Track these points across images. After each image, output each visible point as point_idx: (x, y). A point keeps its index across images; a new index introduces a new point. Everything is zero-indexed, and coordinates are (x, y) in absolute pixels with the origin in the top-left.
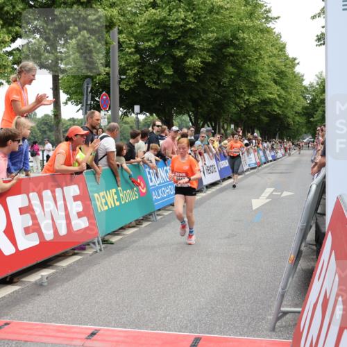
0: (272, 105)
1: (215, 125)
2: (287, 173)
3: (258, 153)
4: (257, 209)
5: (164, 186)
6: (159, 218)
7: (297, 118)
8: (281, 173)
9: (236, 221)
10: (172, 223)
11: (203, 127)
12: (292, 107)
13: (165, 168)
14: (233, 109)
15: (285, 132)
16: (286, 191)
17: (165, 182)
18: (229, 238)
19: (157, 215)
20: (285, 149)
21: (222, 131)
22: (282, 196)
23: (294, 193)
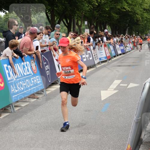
0: (122, 3)
1: (70, 21)
2: (133, 66)
3: (109, 48)
4: (105, 100)
6: (16, 109)
7: (146, 15)
8: (129, 66)
9: (86, 111)
10: (29, 114)
11: (59, 23)
12: (141, 5)
13: (22, 63)
14: (87, 7)
15: (134, 28)
16: (131, 83)
17: (22, 77)
18: (78, 126)
19: (15, 106)
21: (77, 27)
22: (128, 88)
23: (138, 85)
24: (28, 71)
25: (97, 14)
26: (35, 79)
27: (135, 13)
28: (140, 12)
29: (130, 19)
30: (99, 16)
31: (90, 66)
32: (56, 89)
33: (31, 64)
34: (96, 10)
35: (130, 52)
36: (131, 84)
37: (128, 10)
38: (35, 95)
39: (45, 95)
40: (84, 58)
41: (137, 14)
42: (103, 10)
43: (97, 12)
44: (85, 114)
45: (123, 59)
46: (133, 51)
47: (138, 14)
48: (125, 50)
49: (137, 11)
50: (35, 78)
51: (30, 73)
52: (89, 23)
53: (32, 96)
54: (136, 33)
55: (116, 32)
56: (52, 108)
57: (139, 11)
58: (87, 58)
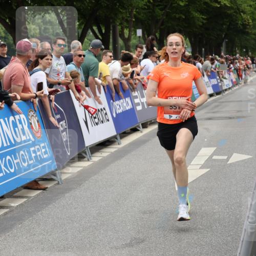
2: (238, 117)
5: (9, 153)
6: (1, 212)
8: (230, 118)
9: (145, 213)
10: (26, 223)
13: (12, 118)
16: (235, 153)
17: (12, 145)
18: (130, 245)
20: (238, 71)
21: (121, 42)
22: (228, 163)
23: (251, 157)
24: (24, 134)
25: (162, 15)
26: (38, 149)
27: (239, 11)
28: (249, 8)
29: (228, 24)
30: (165, 17)
31: (151, 121)
32: (81, 169)
33: (28, 119)
34: (159, 5)
35: (230, 91)
36: (235, 155)
37: (225, 4)
38: (39, 182)
39: (60, 183)
40: (138, 104)
41: (242, 12)
42: (173, 5)
43: (161, 10)
44: (143, 218)
45: (216, 104)
46: (237, 87)
47: (244, 13)
48: (221, 86)
49: (243, 6)
50: (38, 147)
51: (28, 138)
52: (145, 33)
53: (33, 185)
54: (241, 50)
55: (202, 50)
56: (75, 209)
57: (247, 6)
58: (143, 103)
